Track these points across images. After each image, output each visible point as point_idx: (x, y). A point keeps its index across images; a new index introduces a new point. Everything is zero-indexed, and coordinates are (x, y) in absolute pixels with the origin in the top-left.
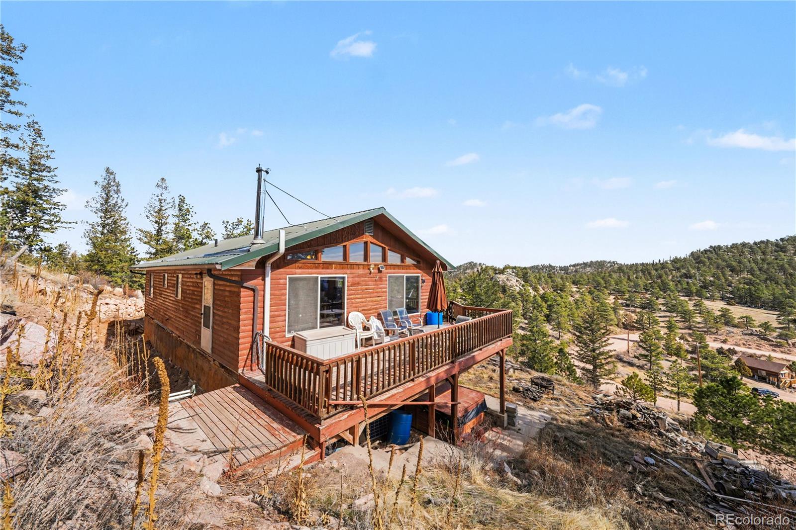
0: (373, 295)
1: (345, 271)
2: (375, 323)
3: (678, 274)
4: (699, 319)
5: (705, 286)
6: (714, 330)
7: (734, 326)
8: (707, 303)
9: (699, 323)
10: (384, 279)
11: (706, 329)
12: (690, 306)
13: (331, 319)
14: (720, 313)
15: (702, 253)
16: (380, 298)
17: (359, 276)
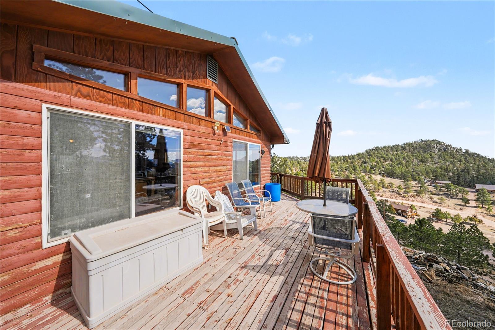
0: (216, 163)
1: (180, 123)
2: (221, 199)
3: (360, 162)
4: (371, 185)
5: (373, 167)
6: (377, 190)
7: (386, 188)
8: (374, 177)
9: (371, 187)
10: (229, 144)
11: (374, 190)
12: (366, 178)
13: (159, 197)
14: (380, 181)
15: (371, 150)
16: (225, 167)
17: (200, 135)
